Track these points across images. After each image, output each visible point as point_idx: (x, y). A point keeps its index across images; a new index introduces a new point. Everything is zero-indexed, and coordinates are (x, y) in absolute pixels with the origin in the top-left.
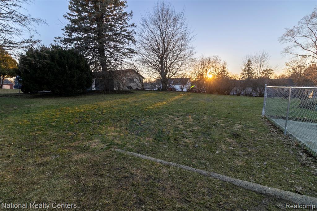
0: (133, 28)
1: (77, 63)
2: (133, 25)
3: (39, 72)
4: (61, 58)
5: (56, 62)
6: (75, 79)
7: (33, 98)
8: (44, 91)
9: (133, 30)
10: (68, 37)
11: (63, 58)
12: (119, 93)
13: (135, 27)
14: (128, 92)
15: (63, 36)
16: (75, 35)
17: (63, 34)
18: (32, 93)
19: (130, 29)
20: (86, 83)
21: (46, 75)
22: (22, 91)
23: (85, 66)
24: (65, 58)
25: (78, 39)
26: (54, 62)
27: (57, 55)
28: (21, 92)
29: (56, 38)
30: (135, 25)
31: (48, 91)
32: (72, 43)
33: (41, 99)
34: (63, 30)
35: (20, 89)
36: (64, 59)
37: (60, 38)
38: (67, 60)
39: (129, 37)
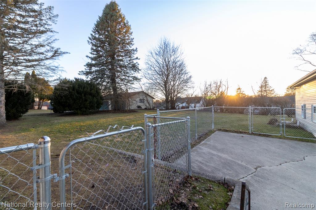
0: (137, 61)
1: (90, 91)
2: (137, 58)
3: (64, 98)
4: (79, 87)
5: (75, 91)
6: (88, 102)
7: (59, 116)
8: (67, 112)
9: (137, 63)
10: (88, 71)
11: (80, 87)
12: (124, 113)
13: (139, 59)
14: (132, 111)
15: (85, 70)
16: (94, 69)
17: (85, 69)
18: (60, 113)
19: (135, 61)
20: (96, 105)
21: (68, 100)
22: (54, 111)
23: (96, 93)
24: (82, 87)
25: (96, 71)
26: (74, 91)
27: (77, 86)
28: (52, 112)
29: (80, 72)
30: (138, 58)
31: (70, 111)
32: (92, 74)
33: (64, 117)
34: (85, 66)
35: (52, 110)
36: (81, 89)
37: (83, 71)
38: (84, 89)
39: (134, 67)
